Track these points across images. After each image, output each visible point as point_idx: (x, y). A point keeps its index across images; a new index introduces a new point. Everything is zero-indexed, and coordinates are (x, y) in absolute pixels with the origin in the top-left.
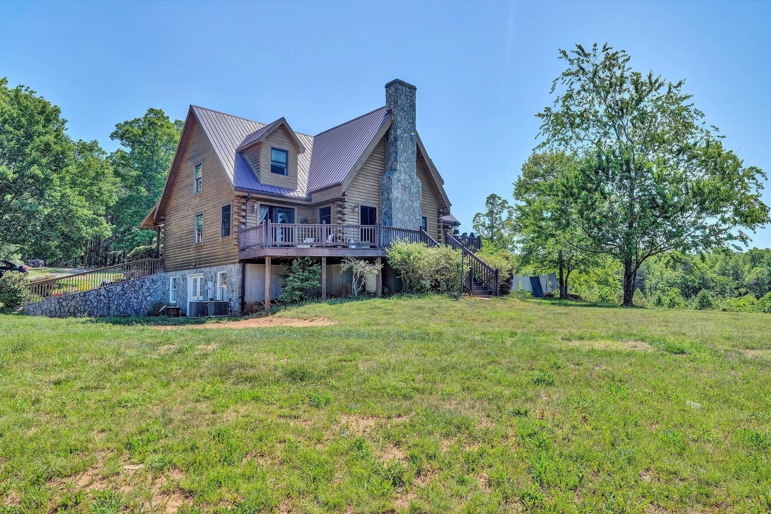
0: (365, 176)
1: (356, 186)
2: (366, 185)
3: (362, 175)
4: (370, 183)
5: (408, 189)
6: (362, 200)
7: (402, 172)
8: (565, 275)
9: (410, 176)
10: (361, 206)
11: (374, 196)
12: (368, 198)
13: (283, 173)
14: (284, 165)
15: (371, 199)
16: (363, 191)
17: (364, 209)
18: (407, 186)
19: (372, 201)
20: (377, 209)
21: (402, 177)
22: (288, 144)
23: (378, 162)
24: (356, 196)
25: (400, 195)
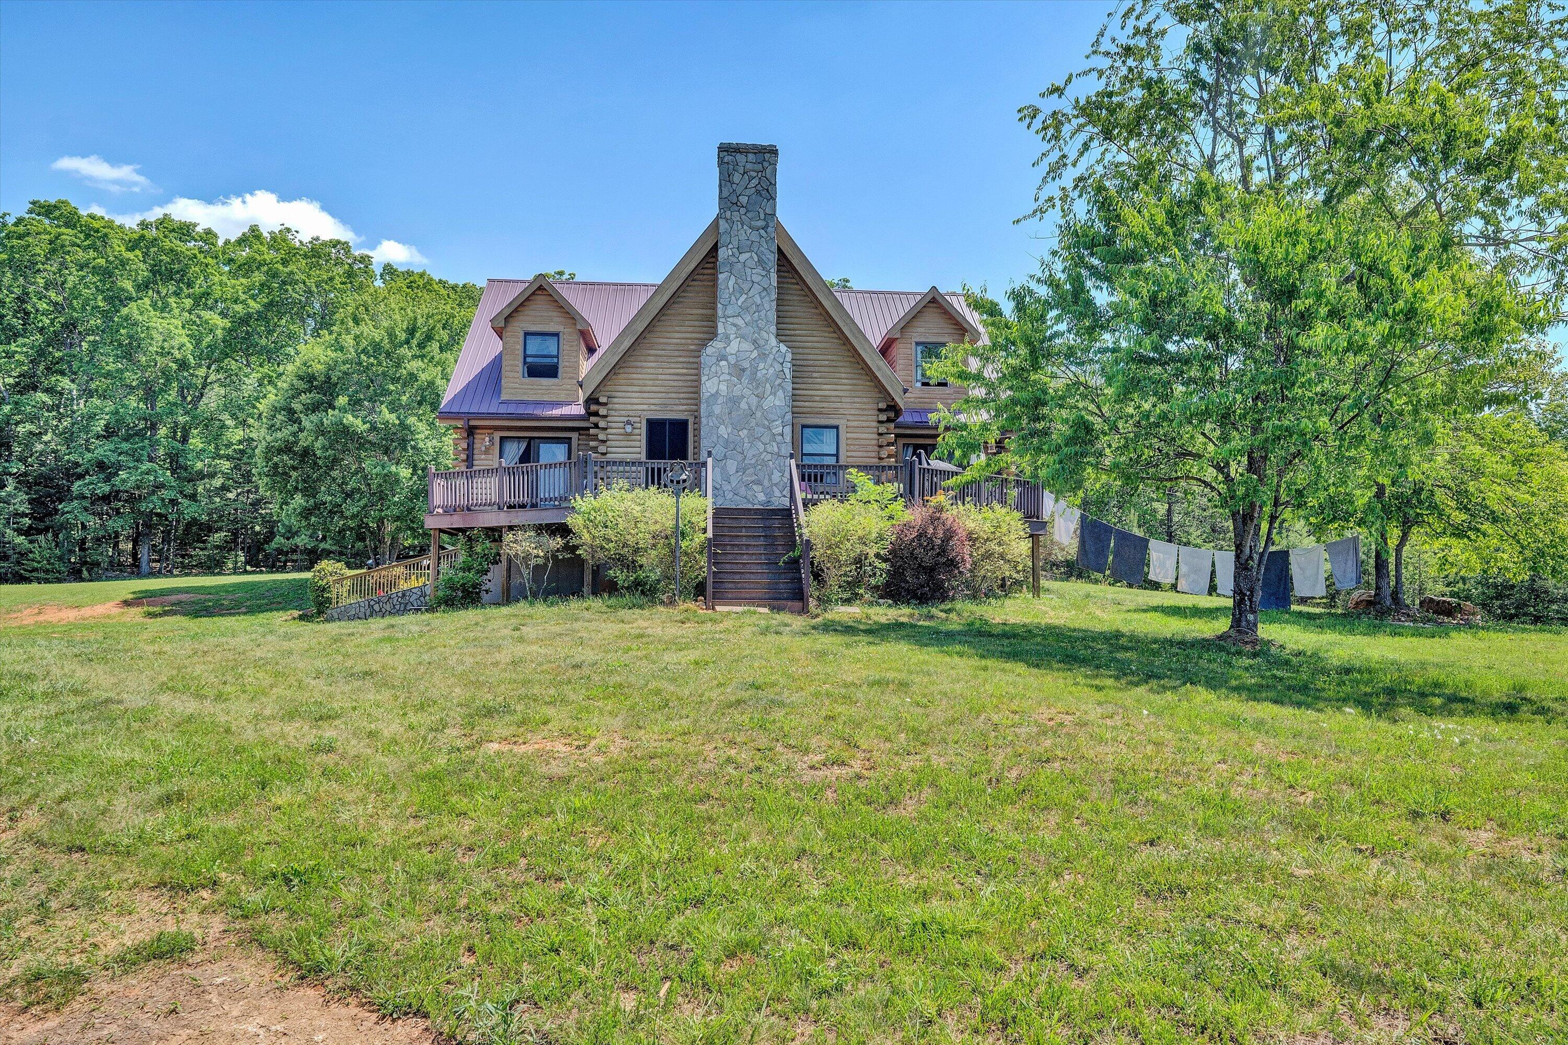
0: (660, 359)
1: (636, 382)
2: (660, 377)
3: (652, 358)
4: (672, 371)
5: (748, 372)
6: (653, 407)
7: (732, 337)
8: (1392, 543)
9: (755, 342)
10: (648, 420)
11: (682, 395)
12: (667, 401)
13: (555, 375)
14: (555, 360)
15: (677, 401)
16: (654, 389)
17: (655, 427)
18: (746, 364)
19: (676, 408)
20: (691, 421)
21: (734, 346)
22: (558, 319)
23: (696, 323)
24: (636, 401)
25: (723, 387)
